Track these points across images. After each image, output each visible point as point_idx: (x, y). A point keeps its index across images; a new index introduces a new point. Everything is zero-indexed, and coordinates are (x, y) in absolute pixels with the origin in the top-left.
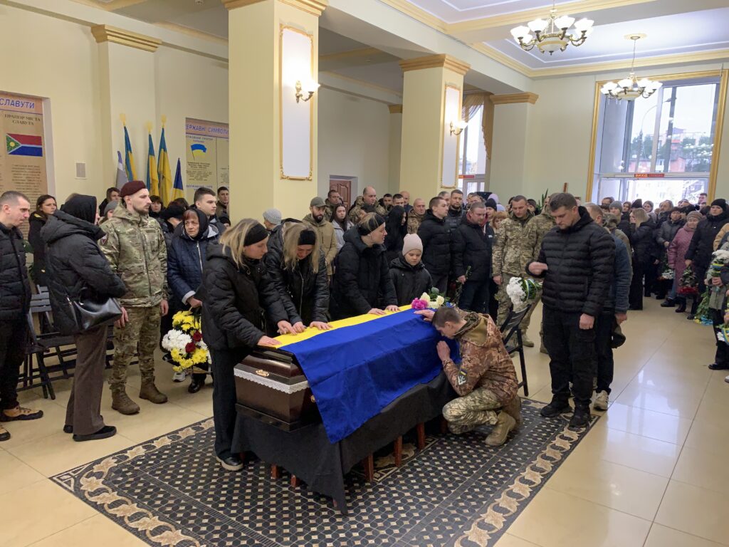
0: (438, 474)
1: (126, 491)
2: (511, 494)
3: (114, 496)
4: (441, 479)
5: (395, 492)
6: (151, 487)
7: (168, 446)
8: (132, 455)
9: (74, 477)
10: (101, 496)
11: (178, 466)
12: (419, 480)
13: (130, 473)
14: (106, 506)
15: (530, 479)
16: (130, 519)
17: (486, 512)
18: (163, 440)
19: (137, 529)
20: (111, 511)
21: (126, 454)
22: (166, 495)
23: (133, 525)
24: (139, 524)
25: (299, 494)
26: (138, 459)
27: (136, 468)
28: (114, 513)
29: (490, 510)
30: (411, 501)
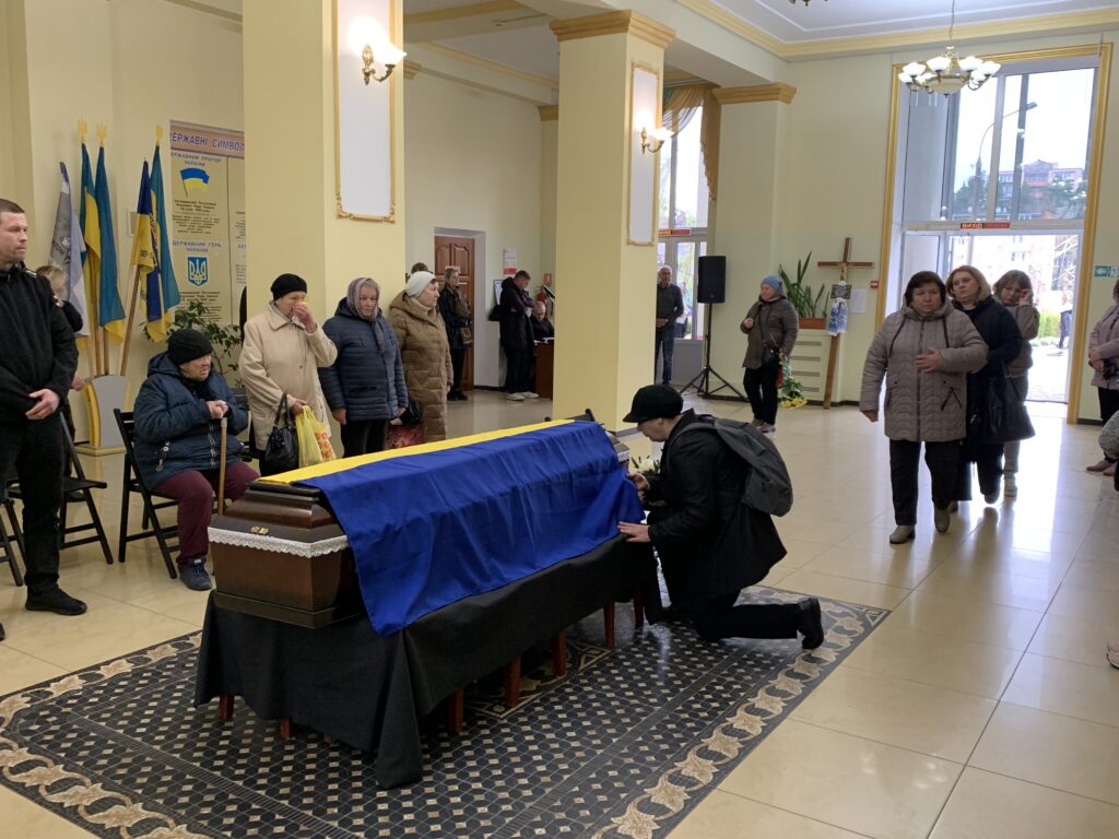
0: (606, 703)
1: (45, 747)
2: (730, 731)
3: (24, 755)
4: (611, 712)
5: (529, 733)
6: (91, 739)
7: (128, 673)
8: (58, 690)
11: (143, 705)
12: (572, 714)
13: (54, 718)
14: (6, 770)
15: (764, 708)
16: (50, 789)
17: (685, 758)
18: (119, 665)
19: (62, 804)
20: (14, 778)
21: (47, 689)
22: (119, 751)
23: (55, 798)
24: (65, 797)
26: (70, 695)
27: (64, 710)
28: (20, 781)
29: (691, 756)
30: (557, 746)
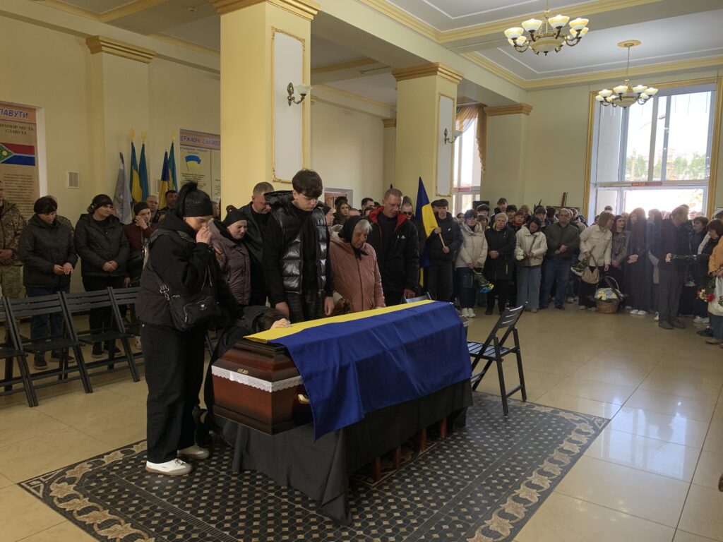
0: (437, 478)
1: (98, 497)
2: (517, 499)
3: (86, 502)
4: (441, 484)
5: (390, 497)
6: (126, 493)
8: (108, 460)
9: (44, 483)
10: (71, 502)
12: (417, 485)
13: (105, 479)
14: (75, 512)
15: (538, 483)
16: (100, 526)
17: (491, 518)
19: (107, 537)
20: (80, 518)
21: (102, 459)
22: (142, 501)
23: (102, 533)
24: (109, 532)
25: (286, 500)
26: (115, 464)
27: (111, 473)
28: (83, 520)
29: (495, 516)
30: (408, 506)
